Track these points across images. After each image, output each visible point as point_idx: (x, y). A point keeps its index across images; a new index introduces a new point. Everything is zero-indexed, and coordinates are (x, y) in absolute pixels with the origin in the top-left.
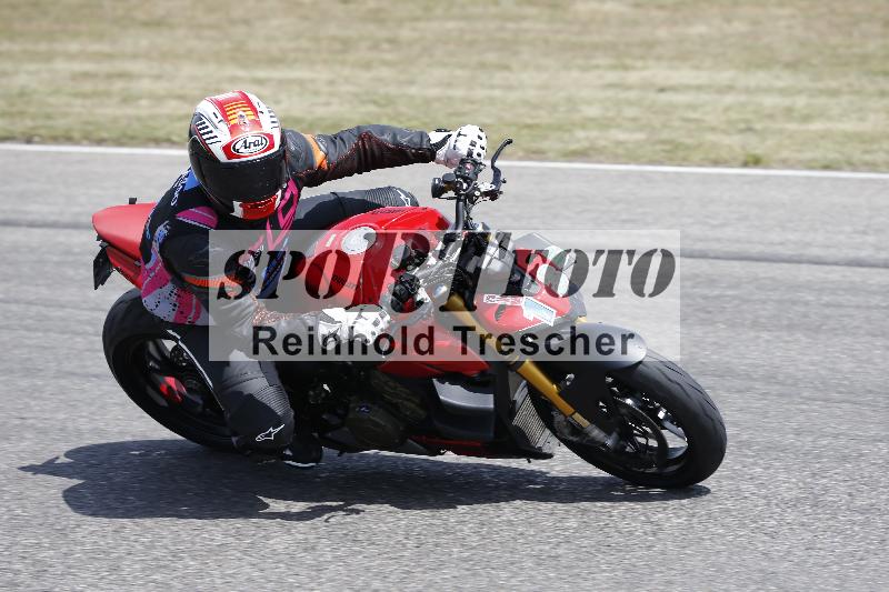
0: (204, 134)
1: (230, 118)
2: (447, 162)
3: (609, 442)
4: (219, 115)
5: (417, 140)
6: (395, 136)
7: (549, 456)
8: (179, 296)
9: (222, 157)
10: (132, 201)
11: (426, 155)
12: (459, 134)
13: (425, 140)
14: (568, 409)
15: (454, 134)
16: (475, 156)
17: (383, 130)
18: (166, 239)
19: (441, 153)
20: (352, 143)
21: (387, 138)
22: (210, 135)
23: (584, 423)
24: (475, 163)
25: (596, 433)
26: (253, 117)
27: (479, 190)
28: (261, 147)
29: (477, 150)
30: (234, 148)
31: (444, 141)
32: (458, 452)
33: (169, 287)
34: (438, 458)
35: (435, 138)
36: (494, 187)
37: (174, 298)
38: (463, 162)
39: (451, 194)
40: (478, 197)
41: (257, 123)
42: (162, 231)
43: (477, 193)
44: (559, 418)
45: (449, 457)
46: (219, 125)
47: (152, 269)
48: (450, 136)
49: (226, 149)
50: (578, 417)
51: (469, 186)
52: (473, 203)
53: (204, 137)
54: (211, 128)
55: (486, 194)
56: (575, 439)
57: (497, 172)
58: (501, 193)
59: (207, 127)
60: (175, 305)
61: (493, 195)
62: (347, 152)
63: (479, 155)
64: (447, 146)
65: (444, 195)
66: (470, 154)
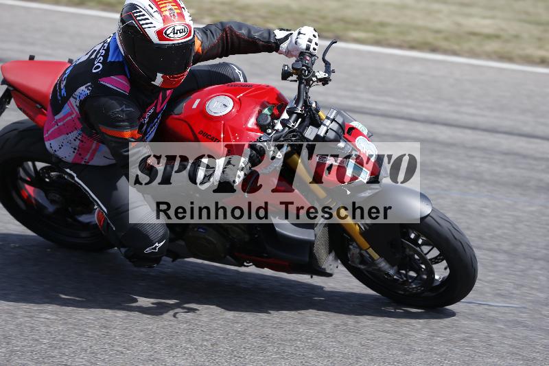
0: (141, 20)
1: (162, 10)
2: (288, 53)
3: (391, 272)
4: (153, 6)
5: (266, 35)
6: (249, 32)
7: (330, 275)
8: (82, 141)
9: (155, 39)
10: (32, 58)
11: (272, 46)
12: (299, 33)
13: (272, 36)
14: (365, 244)
15: (295, 34)
16: (311, 49)
17: (240, 26)
18: (87, 97)
19: (284, 46)
20: (219, 34)
21: (244, 32)
22: (147, 21)
23: (376, 256)
24: (312, 55)
25: (383, 265)
26: (179, 11)
27: (316, 77)
28: (184, 34)
29: (313, 46)
30: (165, 33)
31: (286, 38)
32: (257, 266)
33: (75, 134)
34: (242, 269)
35: (280, 35)
36: (327, 75)
37: (78, 142)
38: (302, 54)
39: (295, 77)
40: (314, 82)
41: (181, 15)
42: (83, 90)
43: (314, 79)
44: (354, 250)
45: (251, 269)
46: (154, 14)
47: (60, 120)
48: (291, 34)
49: (160, 34)
50: (371, 251)
51: (309, 72)
52: (310, 86)
53: (141, 22)
54: (147, 16)
55: (320, 80)
56: (362, 267)
57: (327, 64)
58: (330, 80)
59: (143, 15)
60: (75, 149)
61: (325, 81)
62: (215, 41)
63: (314, 49)
64: (288, 42)
65: (290, 78)
66: (308, 48)
